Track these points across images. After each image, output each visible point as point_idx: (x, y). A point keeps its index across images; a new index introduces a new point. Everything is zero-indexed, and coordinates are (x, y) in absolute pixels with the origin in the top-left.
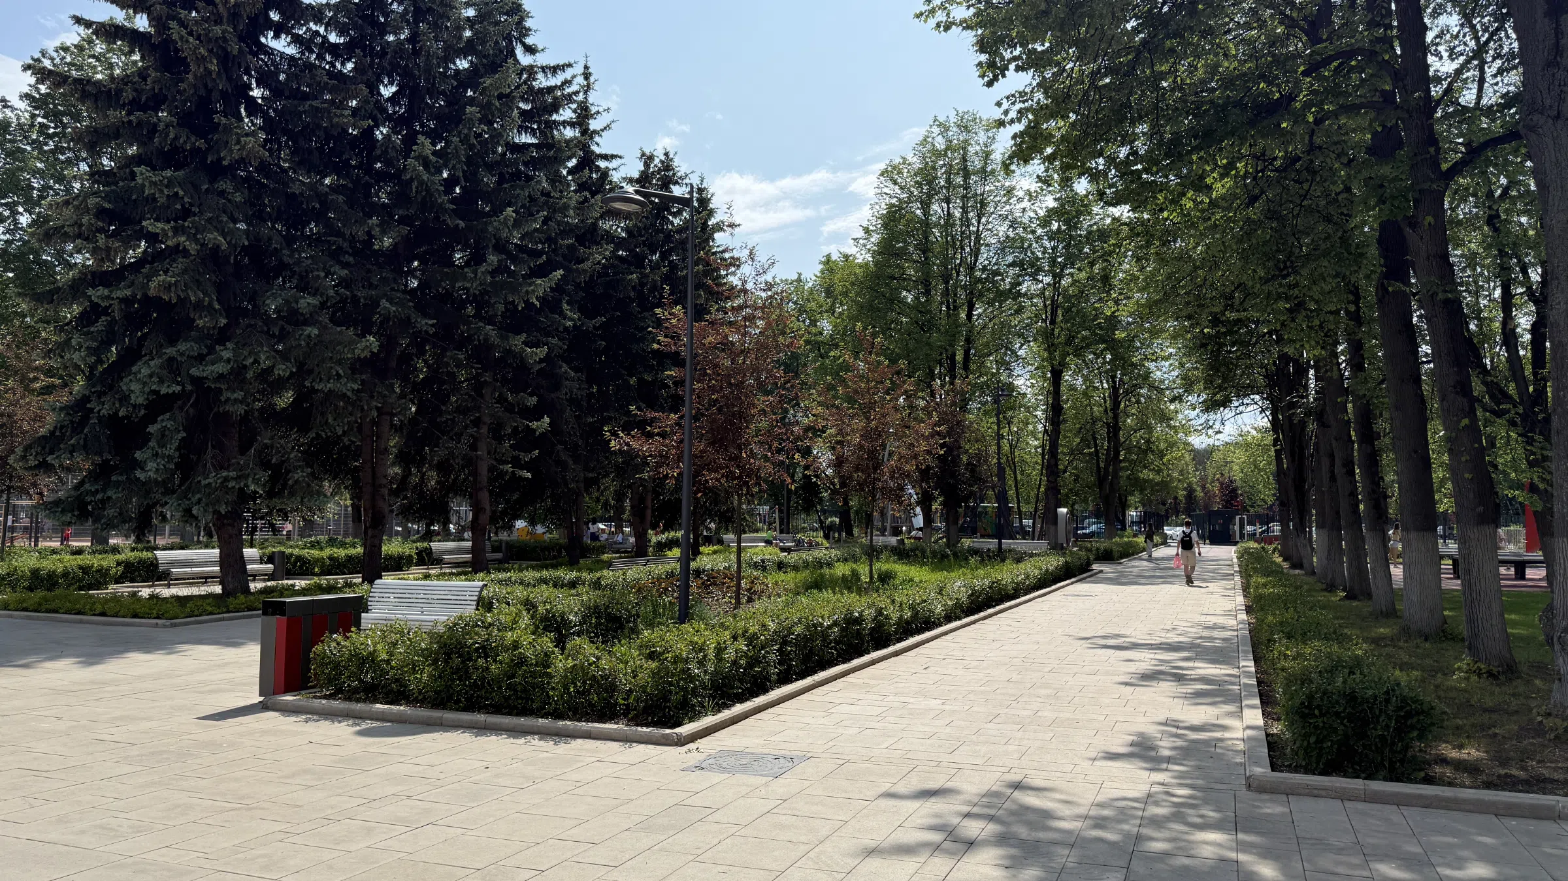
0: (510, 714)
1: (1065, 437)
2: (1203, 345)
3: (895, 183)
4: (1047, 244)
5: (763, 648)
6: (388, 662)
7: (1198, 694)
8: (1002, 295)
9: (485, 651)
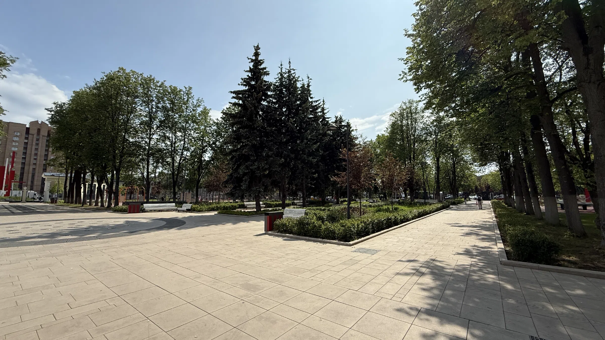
0: (313, 237)
1: (441, 174)
2: (478, 150)
3: (394, 117)
4: (433, 128)
5: (368, 225)
6: (288, 225)
7: (483, 239)
8: (422, 141)
9: (308, 224)
